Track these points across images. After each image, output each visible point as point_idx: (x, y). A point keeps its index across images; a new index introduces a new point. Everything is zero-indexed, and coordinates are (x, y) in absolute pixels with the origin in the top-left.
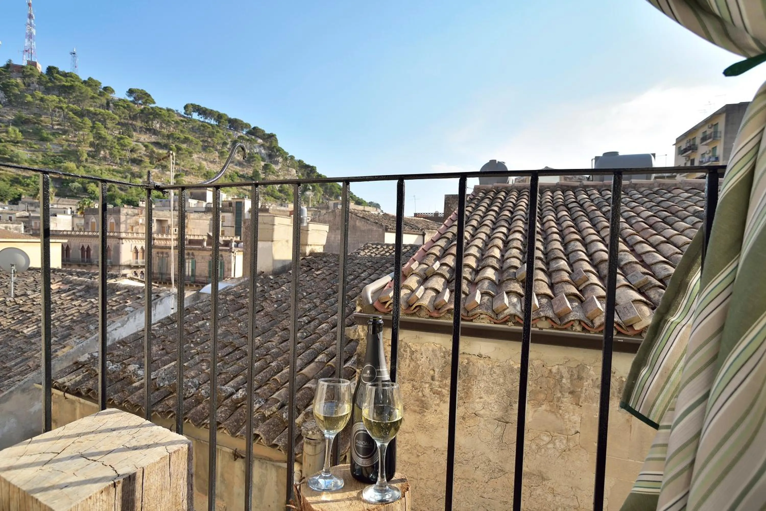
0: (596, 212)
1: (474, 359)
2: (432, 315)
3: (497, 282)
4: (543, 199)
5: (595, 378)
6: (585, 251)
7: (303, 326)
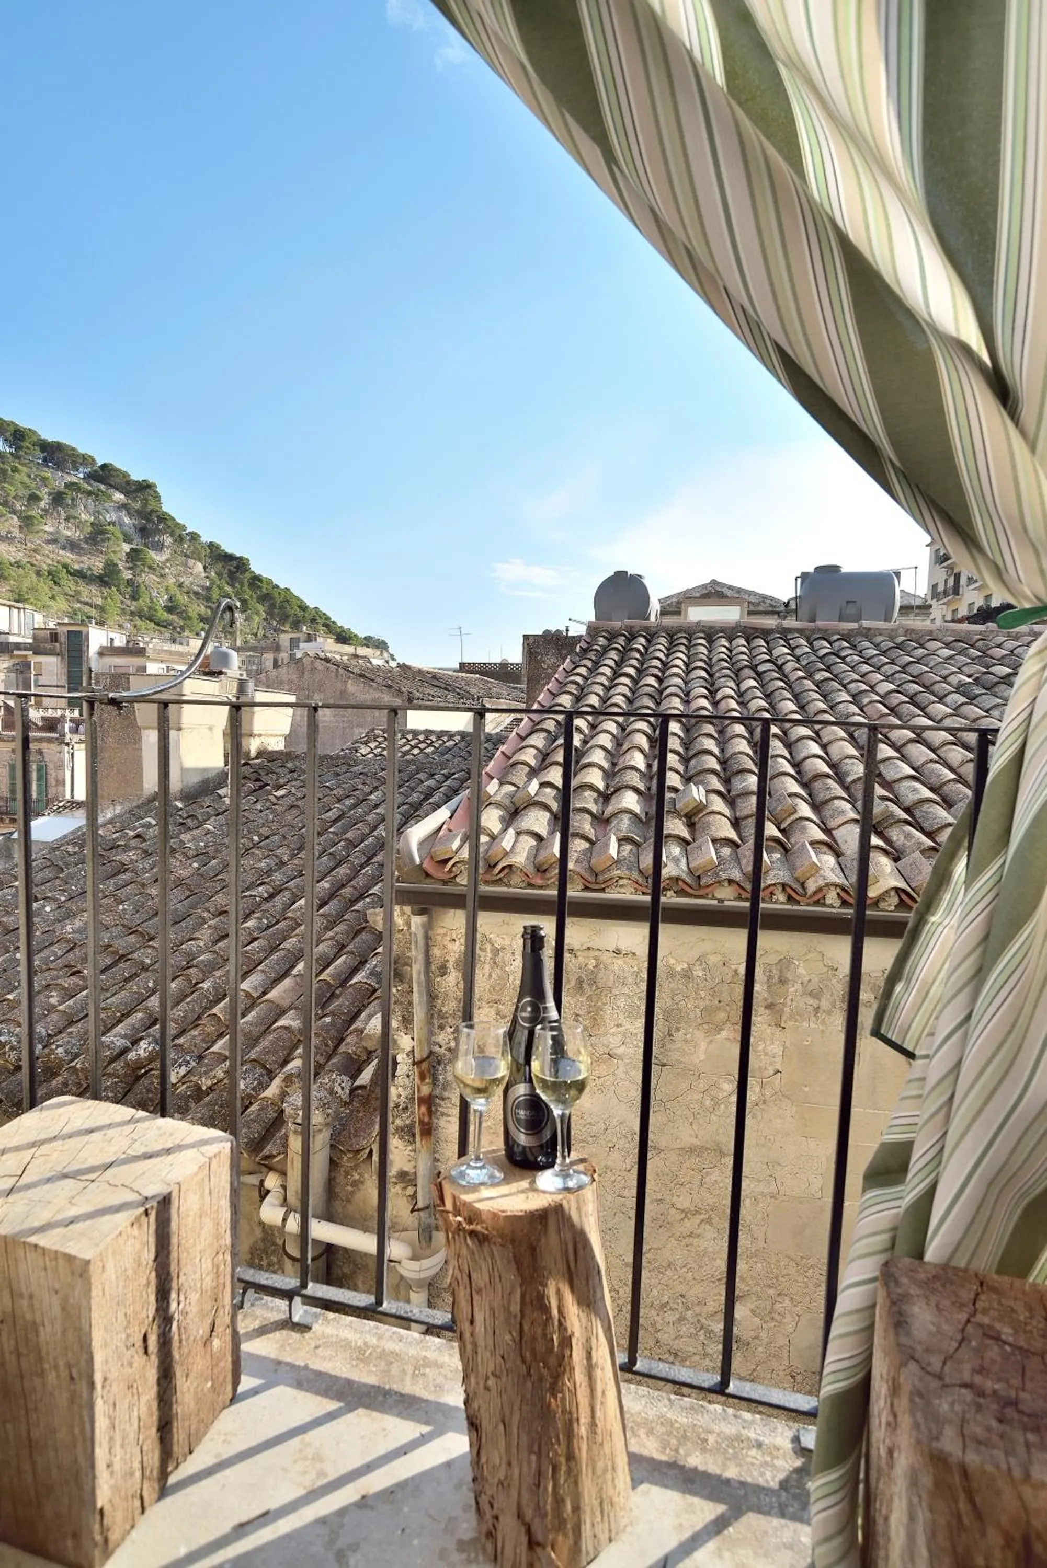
0: (805, 681)
1: (606, 958)
2: (532, 882)
3: (643, 817)
4: (714, 653)
5: (806, 979)
6: (788, 756)
7: (259, 905)
